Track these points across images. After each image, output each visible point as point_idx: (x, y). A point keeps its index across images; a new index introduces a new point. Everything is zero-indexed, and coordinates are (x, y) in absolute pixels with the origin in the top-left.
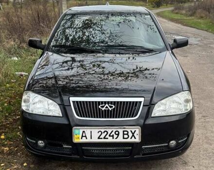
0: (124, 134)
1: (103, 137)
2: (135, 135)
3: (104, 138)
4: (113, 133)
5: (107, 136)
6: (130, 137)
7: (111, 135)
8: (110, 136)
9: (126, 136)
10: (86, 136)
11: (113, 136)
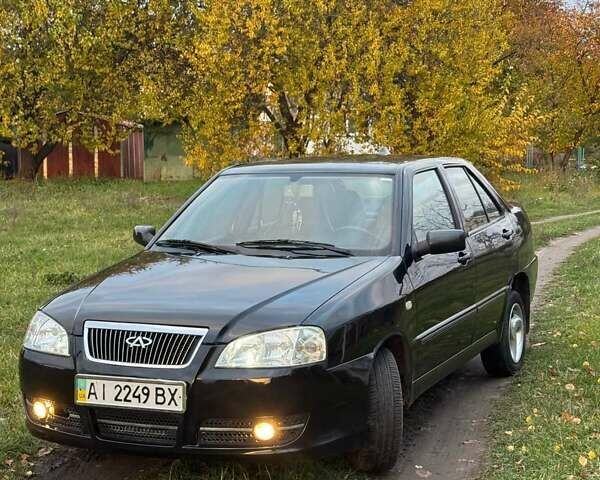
0: (157, 395)
1: (123, 399)
2: (175, 398)
3: (125, 400)
4: (139, 392)
5: (130, 397)
6: (167, 402)
7: (136, 394)
8: (134, 396)
9: (160, 399)
10: (94, 394)
11: (139, 397)
